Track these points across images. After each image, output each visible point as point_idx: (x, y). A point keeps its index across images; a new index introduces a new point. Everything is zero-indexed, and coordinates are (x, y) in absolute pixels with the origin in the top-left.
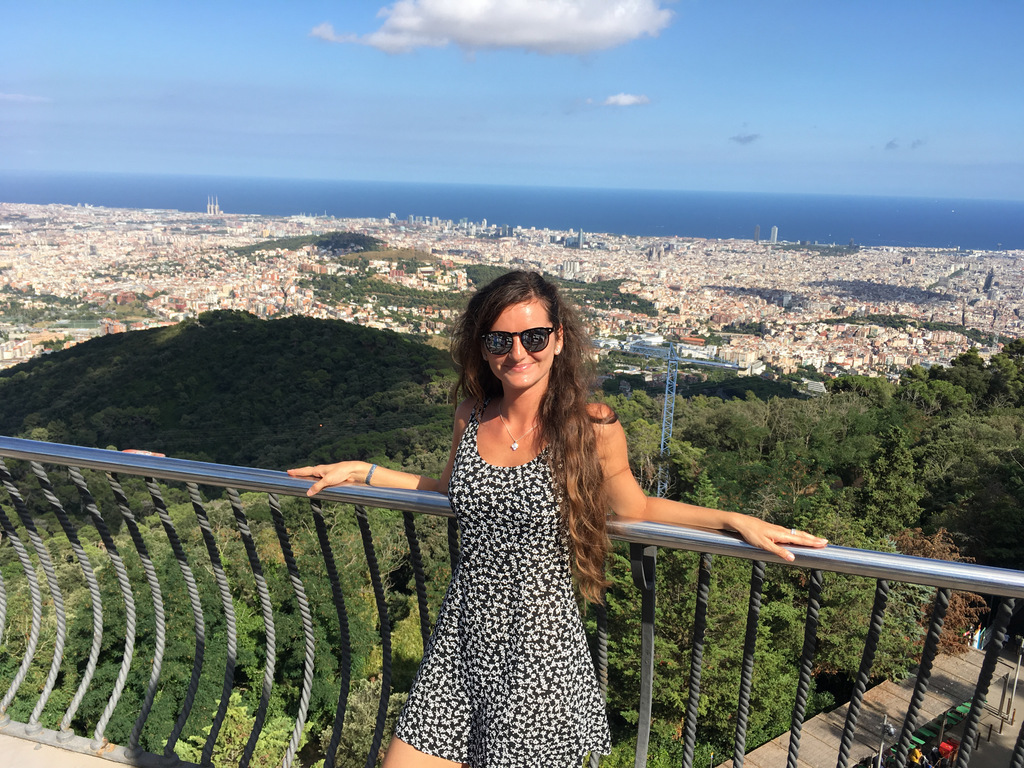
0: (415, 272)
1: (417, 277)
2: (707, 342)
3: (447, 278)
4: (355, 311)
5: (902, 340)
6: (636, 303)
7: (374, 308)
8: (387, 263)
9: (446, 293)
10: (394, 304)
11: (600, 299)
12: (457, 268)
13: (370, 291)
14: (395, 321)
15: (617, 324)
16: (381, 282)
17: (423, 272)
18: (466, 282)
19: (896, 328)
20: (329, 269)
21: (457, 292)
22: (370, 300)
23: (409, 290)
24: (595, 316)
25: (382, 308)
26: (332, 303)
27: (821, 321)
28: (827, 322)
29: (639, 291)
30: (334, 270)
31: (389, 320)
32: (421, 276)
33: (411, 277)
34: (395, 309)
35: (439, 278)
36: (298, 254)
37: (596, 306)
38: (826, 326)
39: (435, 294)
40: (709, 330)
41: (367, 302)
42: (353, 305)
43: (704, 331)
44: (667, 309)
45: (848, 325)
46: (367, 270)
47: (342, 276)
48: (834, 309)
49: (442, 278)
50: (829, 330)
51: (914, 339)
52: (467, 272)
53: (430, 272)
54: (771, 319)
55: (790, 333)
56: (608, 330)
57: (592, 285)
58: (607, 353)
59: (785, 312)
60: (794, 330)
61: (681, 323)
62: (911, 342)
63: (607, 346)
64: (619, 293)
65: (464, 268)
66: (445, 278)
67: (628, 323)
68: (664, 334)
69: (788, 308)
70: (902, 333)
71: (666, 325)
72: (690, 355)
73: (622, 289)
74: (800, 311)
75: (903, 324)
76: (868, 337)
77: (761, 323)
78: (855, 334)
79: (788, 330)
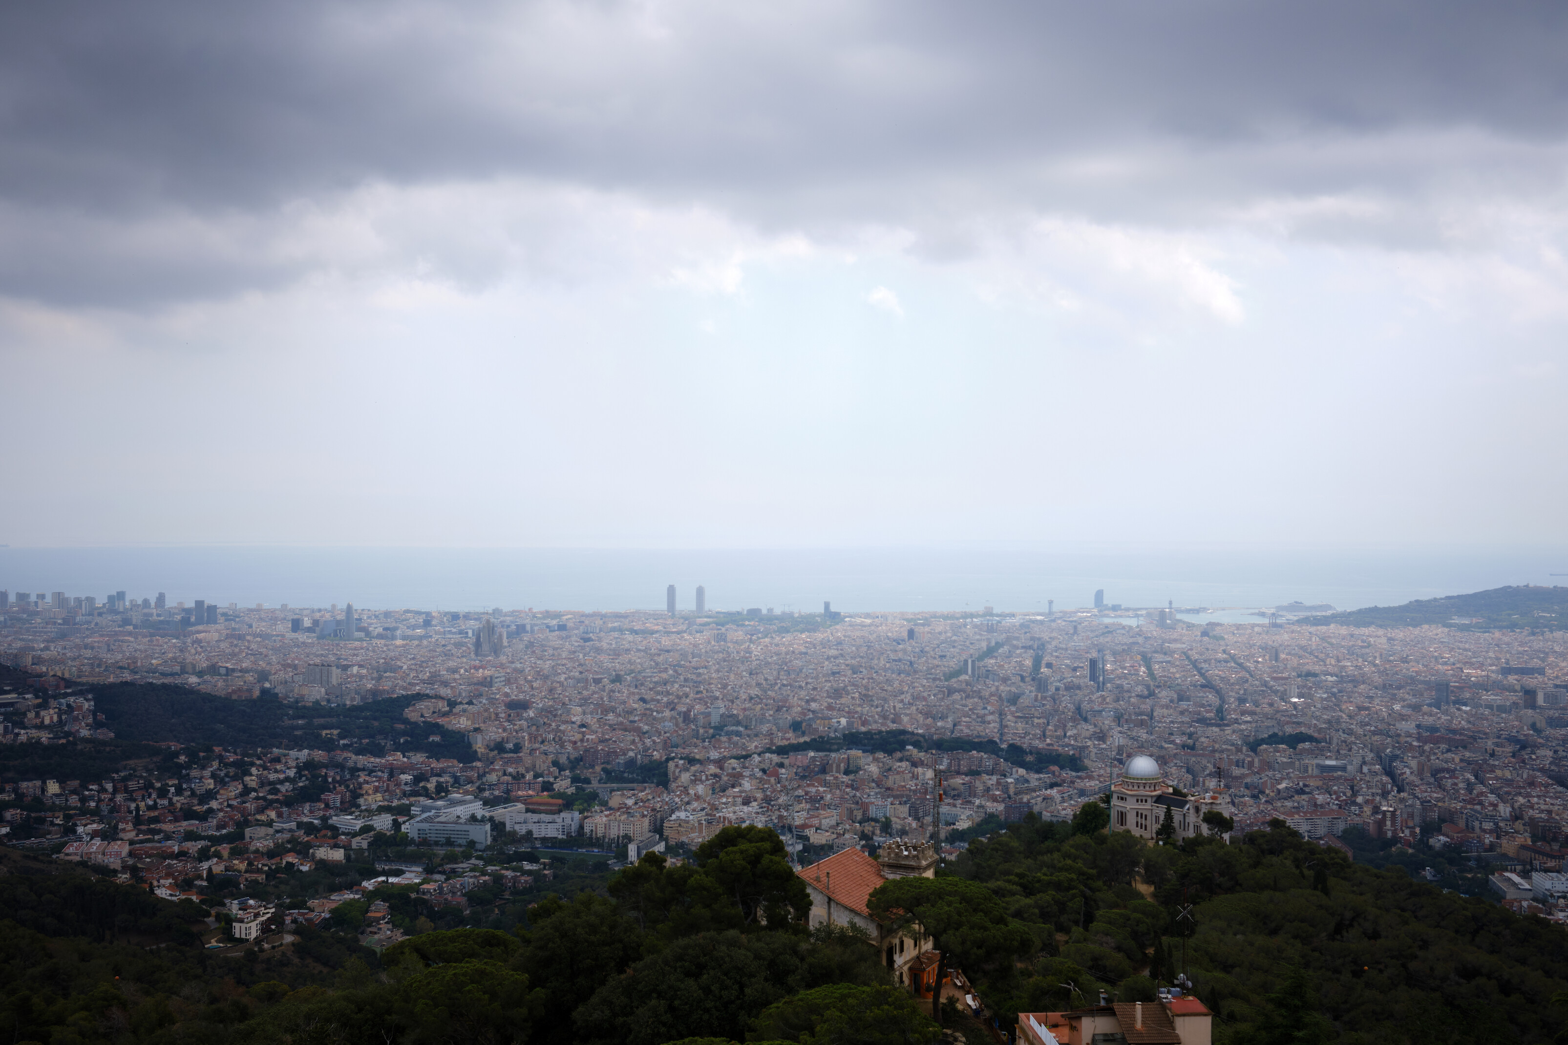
2: (568, 804)
3: (49, 716)
5: (902, 775)
6: (437, 739)
9: (39, 747)
11: (369, 737)
12: (75, 695)
15: (398, 785)
18: (90, 720)
19: (890, 752)
21: (69, 741)
24: (354, 771)
27: (769, 750)
28: (782, 751)
29: (445, 714)
35: (31, 715)
37: (359, 752)
38: (775, 758)
39: (15, 750)
40: (575, 780)
43: (563, 785)
44: (500, 747)
45: (812, 754)
48: (796, 726)
49: (37, 715)
50: (781, 765)
51: (920, 770)
52: (94, 699)
53: (12, 704)
54: (686, 751)
55: (715, 776)
56: (379, 796)
57: (354, 708)
58: (365, 845)
59: (713, 736)
60: (722, 768)
61: (522, 770)
62: (915, 777)
63: (366, 829)
64: (406, 721)
65: (89, 691)
66: (42, 713)
67: (419, 778)
68: (487, 794)
69: (719, 728)
70: (901, 760)
71: (492, 778)
72: (530, 833)
73: (412, 714)
74: (738, 734)
75: (902, 746)
76: (847, 772)
77: (668, 760)
78: (824, 770)
79: (712, 769)
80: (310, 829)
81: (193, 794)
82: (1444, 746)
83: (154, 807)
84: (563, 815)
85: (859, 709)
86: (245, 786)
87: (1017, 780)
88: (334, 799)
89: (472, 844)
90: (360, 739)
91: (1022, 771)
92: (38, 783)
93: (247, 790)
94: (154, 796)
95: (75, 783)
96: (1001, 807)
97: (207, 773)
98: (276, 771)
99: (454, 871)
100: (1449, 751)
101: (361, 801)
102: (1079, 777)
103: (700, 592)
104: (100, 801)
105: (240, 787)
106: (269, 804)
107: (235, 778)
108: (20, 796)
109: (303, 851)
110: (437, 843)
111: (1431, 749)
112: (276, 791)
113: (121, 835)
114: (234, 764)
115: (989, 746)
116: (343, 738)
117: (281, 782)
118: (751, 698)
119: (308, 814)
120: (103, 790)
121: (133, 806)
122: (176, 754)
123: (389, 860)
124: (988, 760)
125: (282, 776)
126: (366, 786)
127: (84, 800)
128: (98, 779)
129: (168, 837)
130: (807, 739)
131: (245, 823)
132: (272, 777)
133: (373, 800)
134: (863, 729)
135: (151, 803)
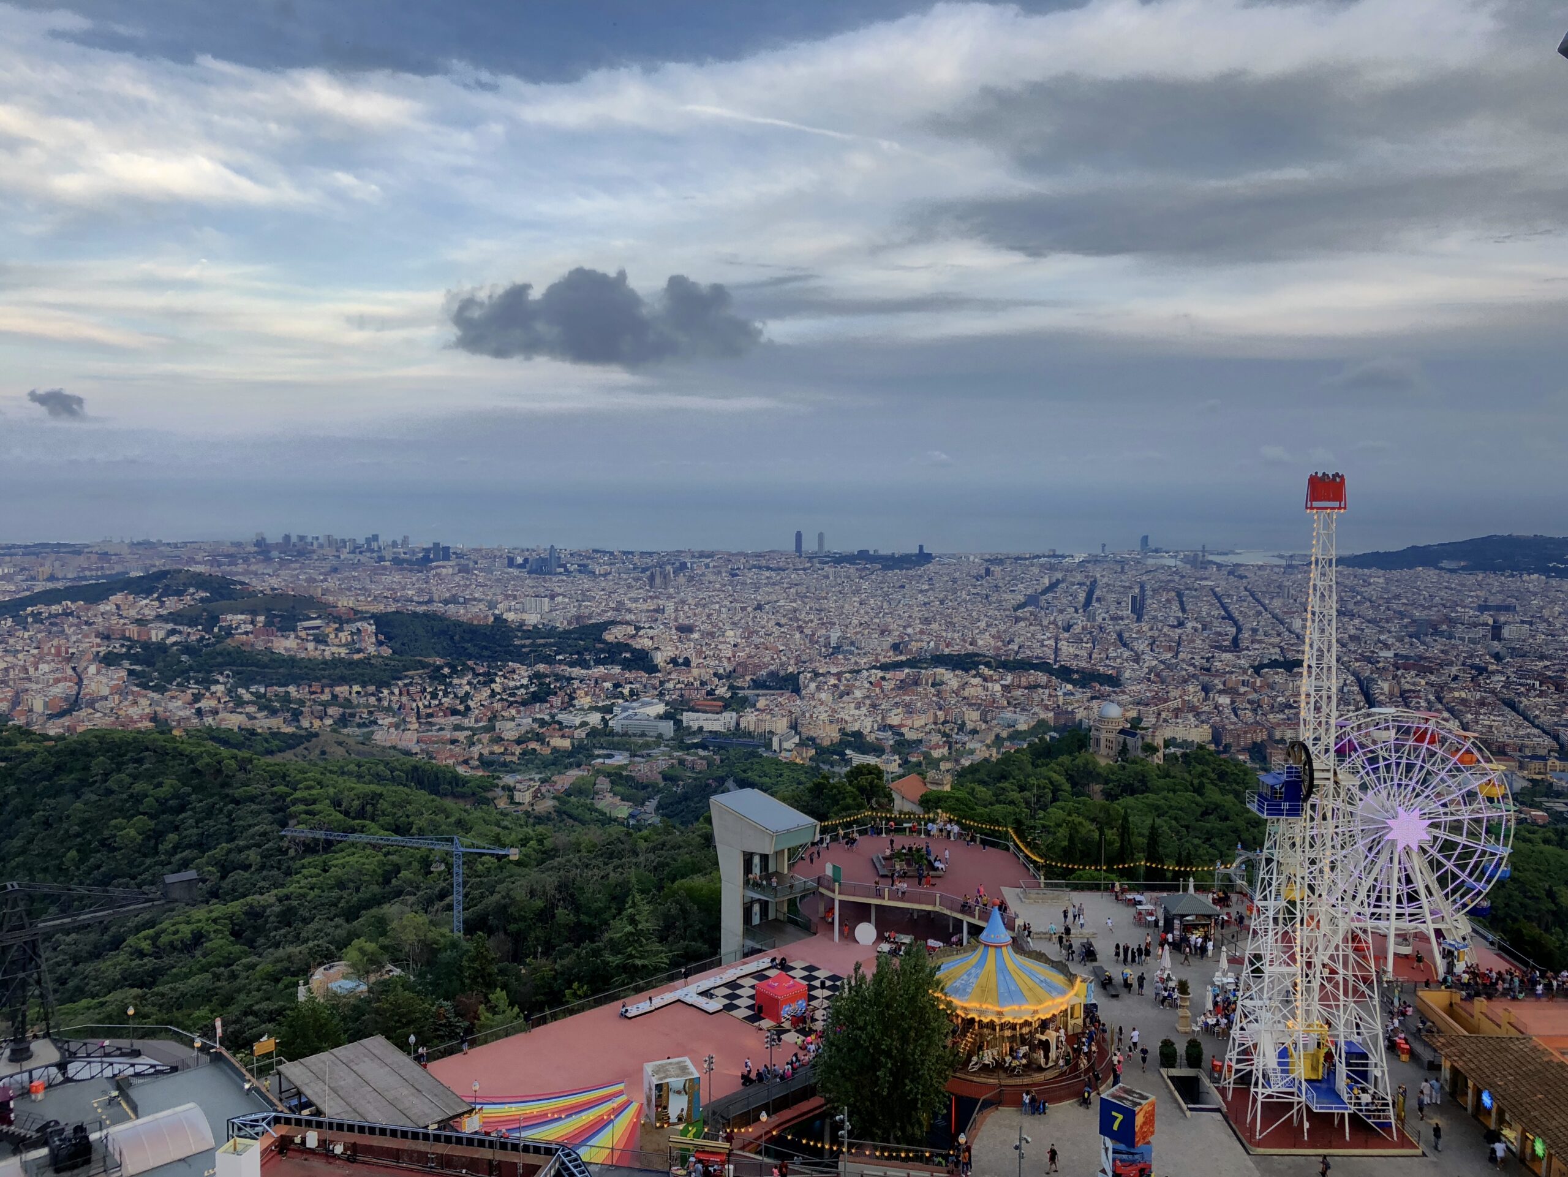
0: (294, 630)
1: (297, 637)
2: (727, 706)
3: (344, 636)
4: (197, 698)
5: (975, 688)
6: (628, 655)
7: (229, 692)
8: (249, 617)
9: (341, 660)
10: (259, 683)
11: (578, 653)
12: (360, 620)
13: (220, 665)
14: (260, 709)
15: (602, 689)
16: (238, 651)
17: (306, 629)
18: (374, 640)
19: (967, 671)
20: (153, 633)
21: (361, 655)
22: (221, 679)
23: (284, 660)
24: (570, 679)
25: (241, 691)
26: (157, 689)
27: (874, 667)
28: (884, 667)
29: (633, 637)
30: (162, 634)
31: (251, 709)
32: (303, 634)
33: (287, 638)
34: (262, 690)
35: (332, 636)
36: (102, 608)
37: (572, 665)
38: (880, 674)
39: (325, 662)
40: (731, 687)
41: (217, 682)
42: (194, 689)
43: (722, 691)
44: (674, 661)
45: (907, 671)
46: (216, 630)
47: (175, 644)
48: (895, 647)
49: (336, 636)
50: (883, 678)
51: (990, 685)
52: (376, 624)
53: (318, 628)
54: (813, 666)
55: (835, 686)
56: (588, 699)
57: (566, 632)
58: (583, 735)
59: (832, 654)
60: (839, 680)
61: (691, 679)
62: (986, 689)
63: (584, 724)
64: (605, 642)
65: (370, 618)
66: (340, 634)
67: (617, 686)
68: (667, 698)
69: (837, 649)
70: (974, 676)
71: (670, 685)
72: (701, 729)
73: (609, 637)
74: (851, 652)
75: (975, 665)
76: (933, 685)
77: (799, 673)
78: (916, 683)
79: (833, 681)
80: (542, 723)
81: (456, 696)
82: (1413, 673)
83: (430, 706)
84: (724, 714)
85: (944, 634)
86: (493, 691)
87: (1065, 694)
88: (557, 701)
89: (660, 736)
90: (571, 654)
91: (1070, 687)
92: (347, 688)
93: (493, 694)
94: (428, 697)
95: (371, 689)
96: (1051, 714)
97: (464, 682)
98: (513, 680)
99: (649, 755)
100: (1417, 675)
101: (576, 702)
102: (1115, 692)
103: (821, 536)
104: (390, 701)
105: (489, 691)
106: (511, 704)
107: (485, 684)
108: (335, 697)
109: (540, 738)
110: (634, 735)
111: (1403, 674)
112: (514, 695)
113: (409, 726)
114: (484, 674)
115: (1043, 666)
116: (560, 654)
117: (517, 688)
118: (861, 624)
119: (541, 711)
120: (393, 693)
121: (414, 705)
122: (441, 668)
123: (602, 747)
124: (1043, 678)
125: (518, 684)
126: (578, 692)
127: (379, 700)
128: (388, 685)
129: (441, 729)
130: (903, 658)
131: (493, 718)
132: (512, 684)
133: (584, 701)
134: (947, 651)
135: (427, 703)
